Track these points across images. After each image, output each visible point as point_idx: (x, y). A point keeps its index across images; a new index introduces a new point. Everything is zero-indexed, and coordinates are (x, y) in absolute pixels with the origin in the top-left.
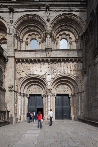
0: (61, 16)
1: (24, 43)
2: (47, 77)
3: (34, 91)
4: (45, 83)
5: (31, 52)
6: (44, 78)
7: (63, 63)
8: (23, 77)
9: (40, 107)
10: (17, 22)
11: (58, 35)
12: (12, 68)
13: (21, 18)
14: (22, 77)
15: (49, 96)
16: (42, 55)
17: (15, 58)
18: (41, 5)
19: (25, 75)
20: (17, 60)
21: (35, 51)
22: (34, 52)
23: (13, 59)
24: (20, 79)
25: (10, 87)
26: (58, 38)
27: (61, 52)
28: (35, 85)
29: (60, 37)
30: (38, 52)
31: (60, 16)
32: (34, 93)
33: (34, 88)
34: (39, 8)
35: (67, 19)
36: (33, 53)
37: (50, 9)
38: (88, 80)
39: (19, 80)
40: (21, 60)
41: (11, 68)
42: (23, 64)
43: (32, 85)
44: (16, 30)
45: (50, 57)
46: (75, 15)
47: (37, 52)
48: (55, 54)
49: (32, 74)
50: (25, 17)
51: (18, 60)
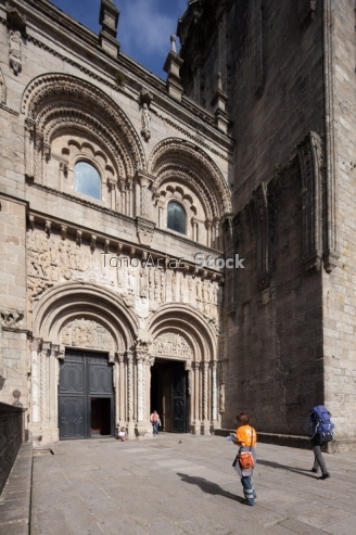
0: (179, 143)
1: (54, 164)
2: (136, 303)
3: (85, 339)
4: (131, 320)
5: (89, 210)
6: (128, 303)
7: (179, 275)
8: (56, 284)
9: (101, 394)
10: (40, 82)
11: (164, 188)
12: (17, 242)
13: (57, 79)
14: (50, 283)
15: (141, 361)
16: (125, 231)
17: (28, 210)
18: (126, 77)
19: (63, 281)
20: (32, 218)
21: (104, 210)
22: (100, 214)
23: (22, 209)
24: (44, 289)
25: (11, 316)
26: (163, 194)
27: (177, 242)
28: (87, 317)
29: (169, 193)
30: (114, 219)
31: (176, 142)
32: (83, 347)
33: (83, 328)
34: (119, 81)
35: (191, 157)
36: (96, 214)
37: (151, 106)
38: (241, 336)
39: (40, 293)
40: (48, 223)
41: (12, 243)
42: (56, 238)
43: (79, 317)
44: (33, 107)
45: (148, 248)
46: (210, 160)
47: (109, 217)
48: (162, 242)
49: (88, 284)
50: (71, 81)
51: (35, 217)
